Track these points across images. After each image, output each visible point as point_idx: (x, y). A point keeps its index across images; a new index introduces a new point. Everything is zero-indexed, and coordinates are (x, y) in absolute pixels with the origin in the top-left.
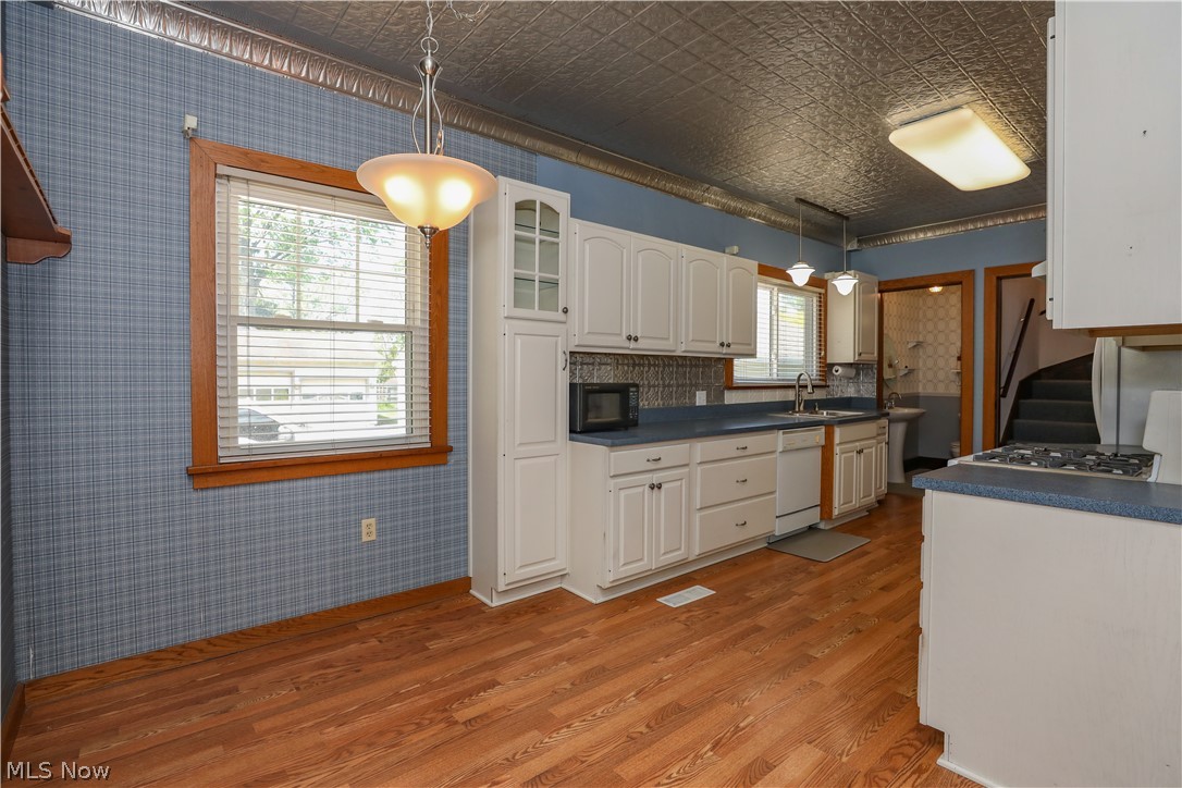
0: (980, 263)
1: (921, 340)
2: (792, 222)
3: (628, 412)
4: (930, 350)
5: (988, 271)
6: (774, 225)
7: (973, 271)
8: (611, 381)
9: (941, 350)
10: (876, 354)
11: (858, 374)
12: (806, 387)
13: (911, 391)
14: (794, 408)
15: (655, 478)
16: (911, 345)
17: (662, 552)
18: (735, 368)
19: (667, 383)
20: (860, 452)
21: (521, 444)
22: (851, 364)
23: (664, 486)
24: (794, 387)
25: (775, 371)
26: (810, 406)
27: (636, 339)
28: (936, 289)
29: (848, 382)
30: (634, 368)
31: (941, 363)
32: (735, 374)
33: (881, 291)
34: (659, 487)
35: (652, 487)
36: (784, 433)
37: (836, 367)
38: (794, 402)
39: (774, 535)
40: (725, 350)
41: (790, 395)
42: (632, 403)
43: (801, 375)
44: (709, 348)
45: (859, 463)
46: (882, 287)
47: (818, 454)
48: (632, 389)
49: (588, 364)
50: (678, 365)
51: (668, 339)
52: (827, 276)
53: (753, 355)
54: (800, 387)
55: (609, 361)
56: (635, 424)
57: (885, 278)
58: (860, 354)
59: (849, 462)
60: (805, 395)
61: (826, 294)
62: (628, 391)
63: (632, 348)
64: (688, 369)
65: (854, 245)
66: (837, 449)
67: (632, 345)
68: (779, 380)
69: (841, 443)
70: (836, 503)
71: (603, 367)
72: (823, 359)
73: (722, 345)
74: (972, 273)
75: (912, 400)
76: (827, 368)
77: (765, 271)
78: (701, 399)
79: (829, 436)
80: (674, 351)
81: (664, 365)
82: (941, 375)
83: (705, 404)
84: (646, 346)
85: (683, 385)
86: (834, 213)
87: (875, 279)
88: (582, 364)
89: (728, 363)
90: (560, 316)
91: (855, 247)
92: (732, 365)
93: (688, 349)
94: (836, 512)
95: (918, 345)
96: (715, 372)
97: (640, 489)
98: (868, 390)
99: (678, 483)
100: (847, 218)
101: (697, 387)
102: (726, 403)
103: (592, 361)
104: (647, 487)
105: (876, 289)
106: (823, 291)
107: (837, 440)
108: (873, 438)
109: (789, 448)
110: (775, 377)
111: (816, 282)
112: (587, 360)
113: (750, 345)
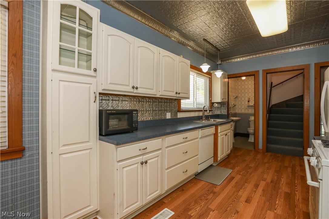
0: (260, 68)
1: (237, 95)
2: (201, 50)
3: (133, 124)
4: (240, 99)
5: (263, 71)
6: (195, 50)
7: (259, 71)
8: (128, 108)
9: (243, 99)
10: (227, 99)
11: (221, 106)
12: (207, 111)
13: (235, 112)
14: (202, 119)
15: (144, 158)
16: (235, 97)
17: (148, 194)
18: (181, 103)
19: (154, 109)
20: (226, 135)
21: (64, 145)
22: (219, 103)
23: (149, 162)
24: (202, 111)
25: (195, 105)
26: (207, 118)
27: (137, 88)
28: (244, 78)
29: (218, 109)
30: (139, 103)
31: (243, 103)
32: (182, 106)
33: (228, 78)
34: (146, 162)
35: (142, 163)
36: (201, 130)
37: (215, 104)
38: (202, 116)
39: (198, 172)
40: (178, 95)
41: (201, 114)
42: (134, 119)
43: (205, 106)
44: (171, 94)
45: (226, 138)
46: (229, 77)
47: (212, 137)
48: (134, 112)
49: (115, 100)
50: (159, 102)
51: (153, 89)
52: (212, 72)
53: (188, 98)
54: (204, 111)
55: (127, 99)
56: (136, 129)
57: (229, 74)
58: (223, 99)
59: (223, 139)
60: (206, 114)
61: (211, 78)
62: (132, 114)
63: (135, 92)
64: (163, 104)
65: (219, 62)
66: (219, 135)
67: (135, 91)
68: (197, 108)
69: (220, 132)
70: (219, 156)
71: (124, 102)
72: (210, 101)
73: (176, 93)
74: (258, 71)
75: (235, 115)
76: (212, 104)
77: (192, 67)
78: (168, 116)
79: (216, 130)
80: (155, 95)
81: (153, 102)
82: (243, 107)
83: (170, 118)
84: (141, 92)
85: (161, 110)
86: (215, 47)
87: (227, 74)
88: (112, 100)
89: (178, 101)
90: (91, 73)
91: (220, 63)
92: (180, 102)
93: (162, 94)
94: (219, 159)
95: (237, 97)
96: (174, 105)
97: (136, 165)
98: (224, 112)
99: (156, 159)
100: (219, 50)
101: (167, 111)
102: (178, 117)
103: (117, 99)
104: (139, 164)
105: (227, 77)
106: (210, 77)
107: (219, 131)
108: (230, 129)
109: (203, 136)
110: (195, 107)
111: (209, 73)
112: (115, 98)
113: (187, 94)
